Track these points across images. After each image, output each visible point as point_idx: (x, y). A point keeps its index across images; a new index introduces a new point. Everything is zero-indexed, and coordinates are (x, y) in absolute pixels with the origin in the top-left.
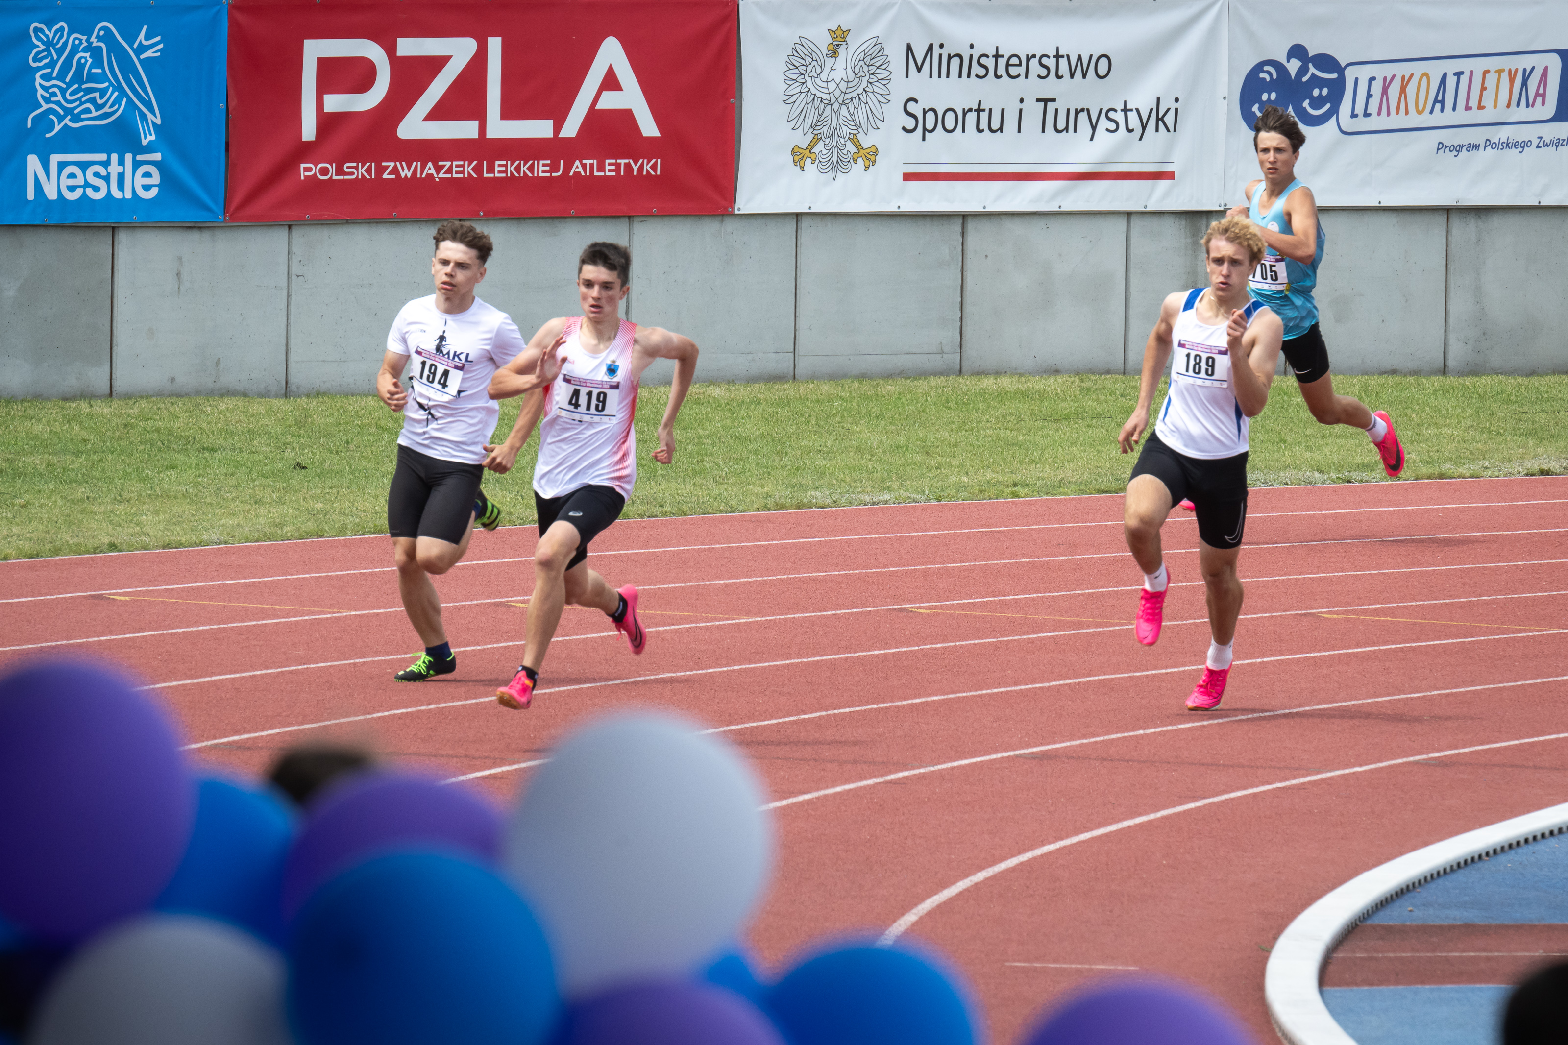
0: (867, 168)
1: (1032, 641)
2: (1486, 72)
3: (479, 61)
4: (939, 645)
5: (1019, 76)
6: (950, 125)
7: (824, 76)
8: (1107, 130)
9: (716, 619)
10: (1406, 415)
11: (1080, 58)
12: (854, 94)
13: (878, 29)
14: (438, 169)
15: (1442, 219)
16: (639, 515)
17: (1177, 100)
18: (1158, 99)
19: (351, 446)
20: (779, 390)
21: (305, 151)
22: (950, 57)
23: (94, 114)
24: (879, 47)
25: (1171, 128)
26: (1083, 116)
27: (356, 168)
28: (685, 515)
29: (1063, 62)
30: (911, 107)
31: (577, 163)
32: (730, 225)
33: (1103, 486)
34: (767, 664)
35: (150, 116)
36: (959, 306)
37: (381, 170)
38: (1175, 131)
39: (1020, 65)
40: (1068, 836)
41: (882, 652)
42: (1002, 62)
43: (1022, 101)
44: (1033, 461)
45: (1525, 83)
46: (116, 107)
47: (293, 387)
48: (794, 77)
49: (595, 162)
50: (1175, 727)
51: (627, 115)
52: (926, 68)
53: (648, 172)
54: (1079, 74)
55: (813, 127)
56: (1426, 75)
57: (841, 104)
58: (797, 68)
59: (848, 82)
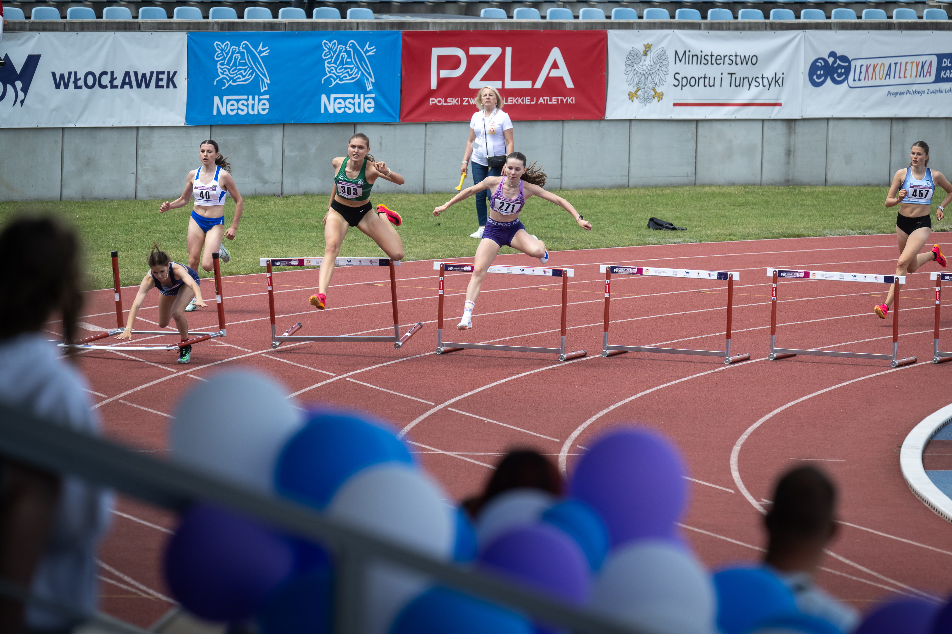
0: (659, 101)
1: (757, 306)
2: (907, 63)
3: (502, 57)
4: (719, 308)
5: (720, 64)
6: (693, 84)
7: (641, 64)
8: (755, 86)
9: (624, 296)
10: (879, 204)
11: (745, 57)
12: (654, 71)
13: (663, 45)
15: (889, 122)
16: (581, 248)
17: (783, 74)
18: (776, 73)
19: (455, 216)
20: (623, 192)
21: (432, 93)
22: (693, 56)
23: (348, 78)
24: (664, 52)
25: (781, 85)
26: (746, 80)
27: (452, 100)
28: (599, 248)
29: (738, 58)
30: (677, 76)
31: (541, 98)
32: (603, 124)
33: (766, 236)
34: (651, 317)
35: (370, 79)
36: (694, 157)
37: (462, 101)
38: (782, 86)
39: (721, 59)
40: (798, 398)
41: (697, 311)
42: (714, 58)
43: (722, 74)
44: (733, 224)
45: (922, 67)
46: (357, 75)
47: (426, 189)
48: (629, 64)
49: (548, 98)
50: (826, 347)
51: (561, 79)
52: (683, 60)
53: (570, 102)
54: (744, 63)
55: (637, 84)
56: (883, 64)
57: (648, 75)
58: (630, 60)
59: (651, 66)
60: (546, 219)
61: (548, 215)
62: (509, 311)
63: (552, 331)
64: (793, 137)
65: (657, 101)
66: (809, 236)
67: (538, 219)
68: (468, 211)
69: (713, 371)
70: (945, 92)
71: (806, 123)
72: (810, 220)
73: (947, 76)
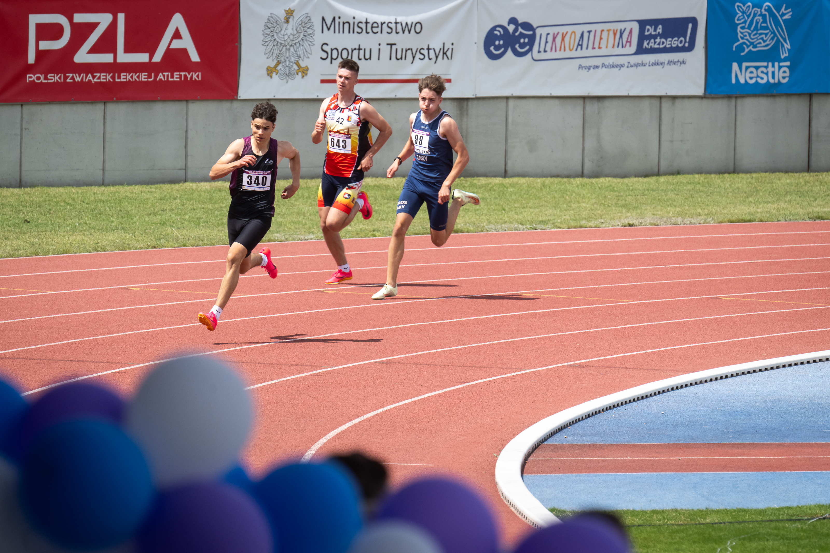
0: (303, 77)
1: (382, 307)
2: (602, 31)
3: (113, 25)
4: (337, 309)
5: (377, 32)
7: (282, 33)
8: (420, 59)
10: (563, 197)
11: (407, 24)
12: (297, 41)
13: (308, 10)
14: (94, 77)
15: (581, 101)
17: (452, 44)
18: (444, 44)
19: (52, 212)
21: (30, 69)
22: (344, 23)
24: (308, 18)
25: (449, 57)
26: (409, 52)
27: (54, 77)
28: (214, 245)
29: (399, 26)
30: (325, 47)
31: (161, 74)
32: (236, 105)
34: (254, 318)
37: (66, 78)
38: (451, 58)
39: (378, 27)
41: (309, 312)
42: (369, 26)
43: (380, 44)
44: (382, 220)
45: (621, 36)
47: (23, 183)
48: (268, 33)
49: (169, 74)
50: (451, 348)
51: (184, 51)
52: (332, 28)
53: (195, 79)
54: (406, 31)
55: (277, 57)
56: (574, 32)
57: (290, 46)
58: (269, 28)
59: (294, 35)
60: (160, 215)
61: (163, 210)
62: (87, 312)
63: (132, 332)
64: (465, 120)
65: (301, 77)
66: (468, 232)
67: (150, 214)
68: (68, 207)
69: (308, 374)
70: (649, 66)
71: (481, 102)
72: (476, 214)
73: (651, 47)
